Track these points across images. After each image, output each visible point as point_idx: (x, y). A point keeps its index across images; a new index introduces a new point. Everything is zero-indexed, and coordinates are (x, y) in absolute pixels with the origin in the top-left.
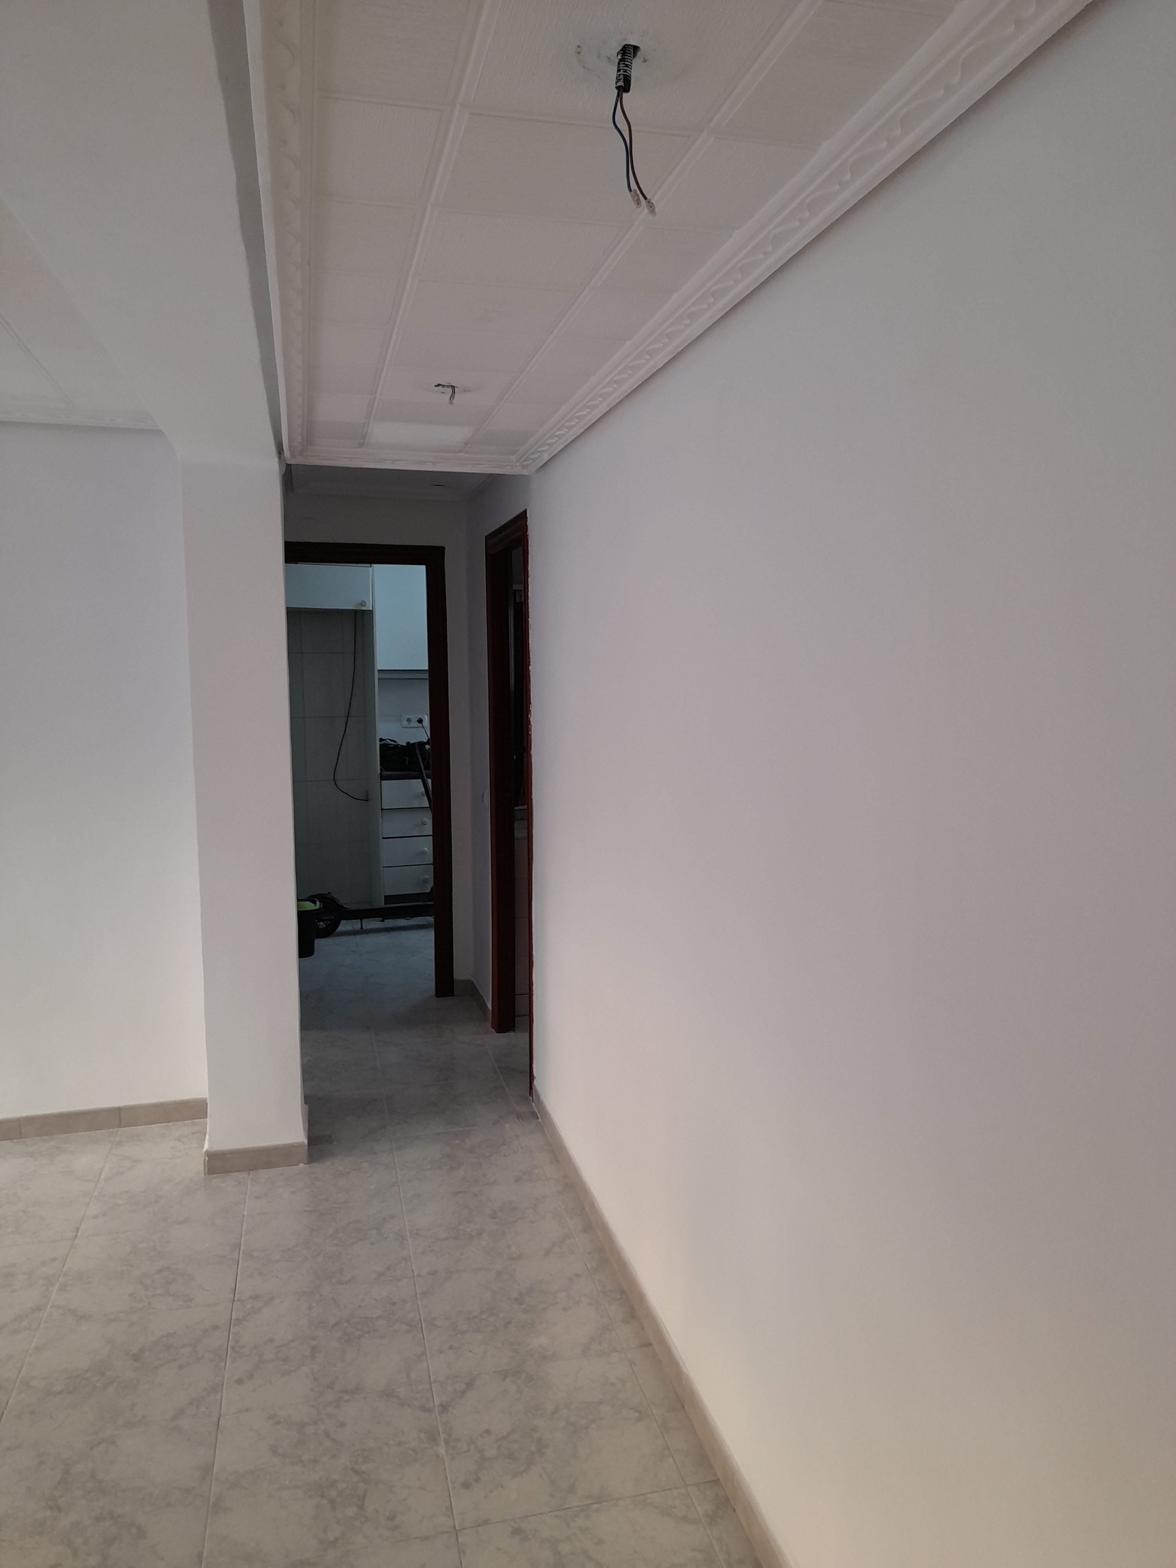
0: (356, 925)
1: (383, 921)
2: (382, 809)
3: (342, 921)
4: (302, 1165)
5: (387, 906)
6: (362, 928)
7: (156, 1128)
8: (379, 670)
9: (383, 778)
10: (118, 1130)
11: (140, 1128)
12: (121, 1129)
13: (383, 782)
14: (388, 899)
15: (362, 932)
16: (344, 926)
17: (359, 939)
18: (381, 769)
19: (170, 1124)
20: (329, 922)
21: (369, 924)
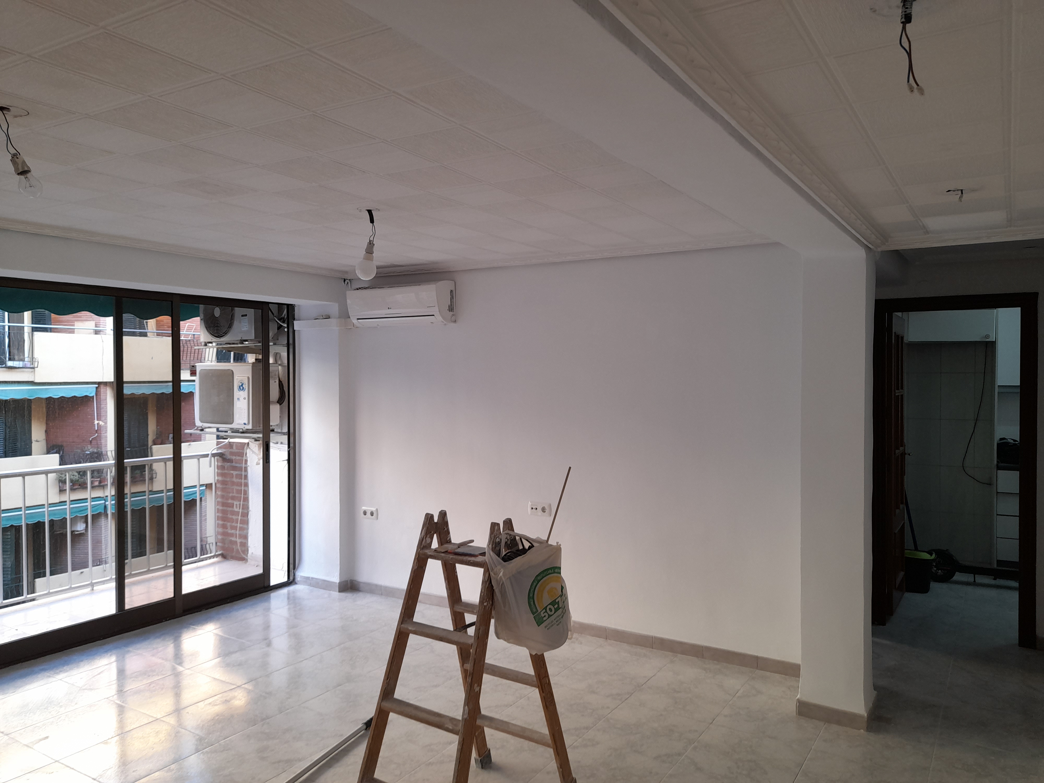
0: (969, 578)
1: (995, 579)
2: (997, 492)
3: (957, 573)
4: (862, 731)
5: (998, 568)
6: (975, 581)
7: (777, 676)
8: (998, 386)
9: (999, 468)
10: (756, 671)
11: (768, 674)
12: (757, 671)
13: (998, 471)
14: (1000, 562)
15: (974, 584)
16: (958, 576)
17: (970, 589)
18: (997, 461)
19: (787, 677)
20: (946, 572)
21: (980, 579)
